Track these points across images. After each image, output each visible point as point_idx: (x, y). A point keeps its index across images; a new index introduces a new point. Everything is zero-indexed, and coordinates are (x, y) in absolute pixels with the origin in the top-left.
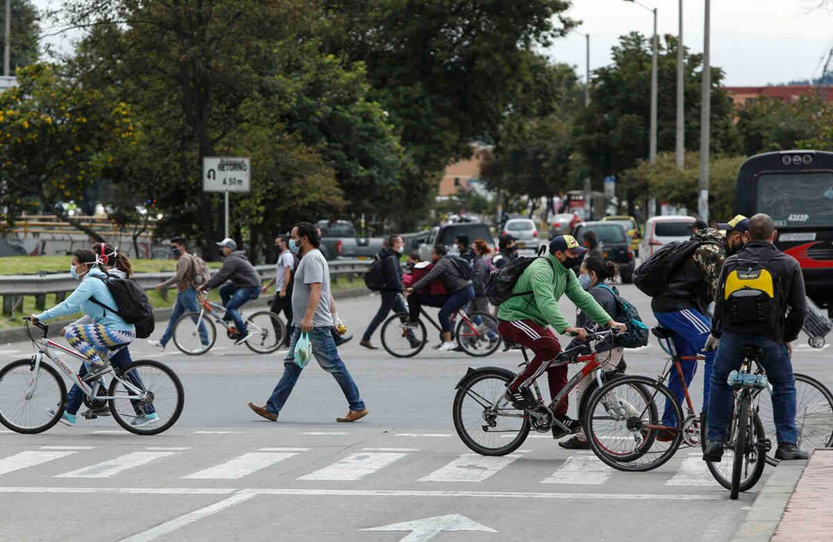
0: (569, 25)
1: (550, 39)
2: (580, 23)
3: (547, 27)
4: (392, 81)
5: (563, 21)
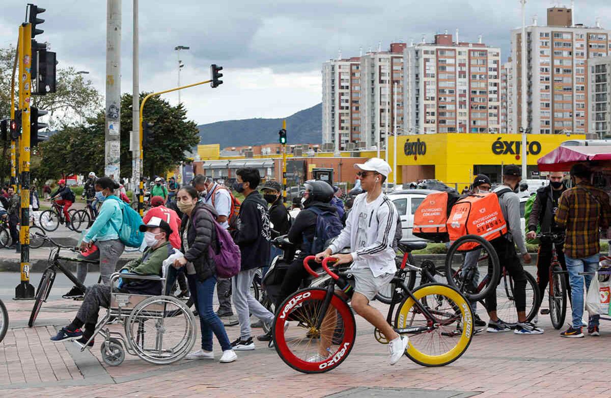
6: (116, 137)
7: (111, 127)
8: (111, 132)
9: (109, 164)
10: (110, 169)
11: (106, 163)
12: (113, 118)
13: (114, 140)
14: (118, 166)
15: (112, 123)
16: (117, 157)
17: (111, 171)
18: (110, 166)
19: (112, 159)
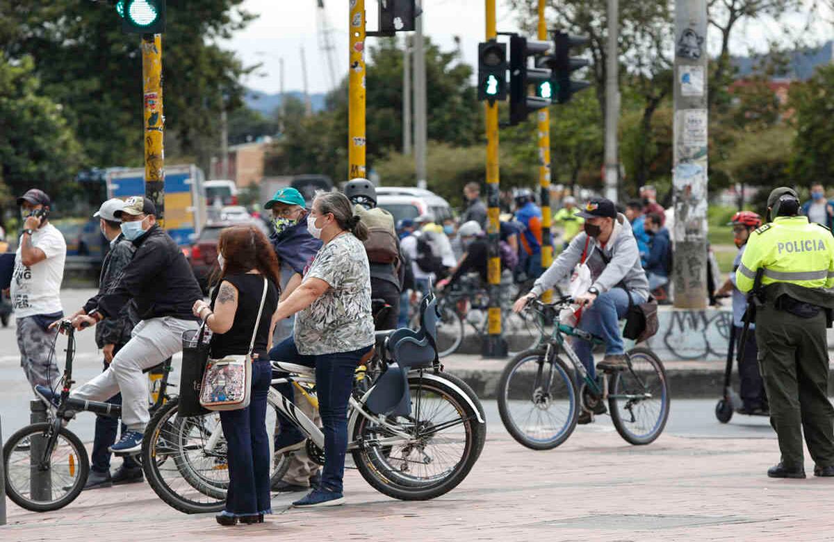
0: (247, 18)
1: (229, 31)
2: (258, 16)
3: (226, 20)
4: (68, 76)
5: (241, 14)
6: (696, 102)
7: (686, 78)
8: (685, 90)
9: (681, 161)
10: (684, 173)
11: (676, 159)
12: (689, 58)
13: (693, 107)
14: (701, 165)
15: (687, 69)
16: (698, 144)
17: (685, 177)
18: (684, 165)
19: (688, 150)
